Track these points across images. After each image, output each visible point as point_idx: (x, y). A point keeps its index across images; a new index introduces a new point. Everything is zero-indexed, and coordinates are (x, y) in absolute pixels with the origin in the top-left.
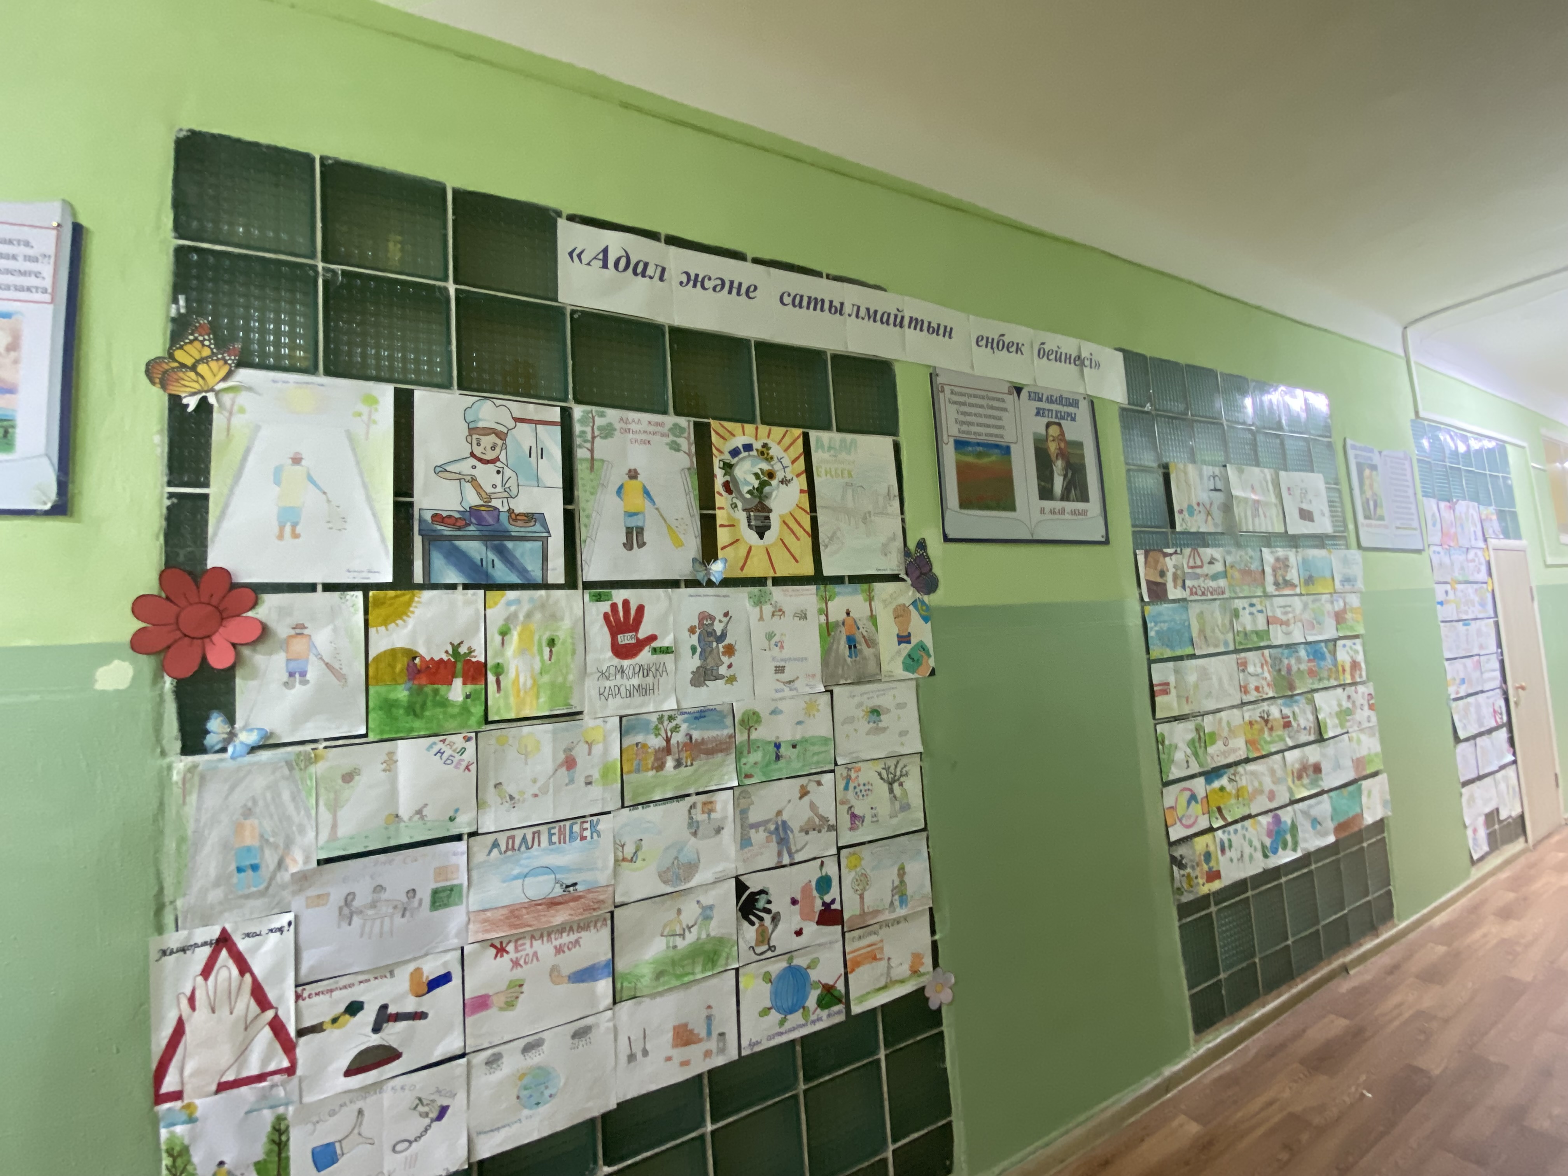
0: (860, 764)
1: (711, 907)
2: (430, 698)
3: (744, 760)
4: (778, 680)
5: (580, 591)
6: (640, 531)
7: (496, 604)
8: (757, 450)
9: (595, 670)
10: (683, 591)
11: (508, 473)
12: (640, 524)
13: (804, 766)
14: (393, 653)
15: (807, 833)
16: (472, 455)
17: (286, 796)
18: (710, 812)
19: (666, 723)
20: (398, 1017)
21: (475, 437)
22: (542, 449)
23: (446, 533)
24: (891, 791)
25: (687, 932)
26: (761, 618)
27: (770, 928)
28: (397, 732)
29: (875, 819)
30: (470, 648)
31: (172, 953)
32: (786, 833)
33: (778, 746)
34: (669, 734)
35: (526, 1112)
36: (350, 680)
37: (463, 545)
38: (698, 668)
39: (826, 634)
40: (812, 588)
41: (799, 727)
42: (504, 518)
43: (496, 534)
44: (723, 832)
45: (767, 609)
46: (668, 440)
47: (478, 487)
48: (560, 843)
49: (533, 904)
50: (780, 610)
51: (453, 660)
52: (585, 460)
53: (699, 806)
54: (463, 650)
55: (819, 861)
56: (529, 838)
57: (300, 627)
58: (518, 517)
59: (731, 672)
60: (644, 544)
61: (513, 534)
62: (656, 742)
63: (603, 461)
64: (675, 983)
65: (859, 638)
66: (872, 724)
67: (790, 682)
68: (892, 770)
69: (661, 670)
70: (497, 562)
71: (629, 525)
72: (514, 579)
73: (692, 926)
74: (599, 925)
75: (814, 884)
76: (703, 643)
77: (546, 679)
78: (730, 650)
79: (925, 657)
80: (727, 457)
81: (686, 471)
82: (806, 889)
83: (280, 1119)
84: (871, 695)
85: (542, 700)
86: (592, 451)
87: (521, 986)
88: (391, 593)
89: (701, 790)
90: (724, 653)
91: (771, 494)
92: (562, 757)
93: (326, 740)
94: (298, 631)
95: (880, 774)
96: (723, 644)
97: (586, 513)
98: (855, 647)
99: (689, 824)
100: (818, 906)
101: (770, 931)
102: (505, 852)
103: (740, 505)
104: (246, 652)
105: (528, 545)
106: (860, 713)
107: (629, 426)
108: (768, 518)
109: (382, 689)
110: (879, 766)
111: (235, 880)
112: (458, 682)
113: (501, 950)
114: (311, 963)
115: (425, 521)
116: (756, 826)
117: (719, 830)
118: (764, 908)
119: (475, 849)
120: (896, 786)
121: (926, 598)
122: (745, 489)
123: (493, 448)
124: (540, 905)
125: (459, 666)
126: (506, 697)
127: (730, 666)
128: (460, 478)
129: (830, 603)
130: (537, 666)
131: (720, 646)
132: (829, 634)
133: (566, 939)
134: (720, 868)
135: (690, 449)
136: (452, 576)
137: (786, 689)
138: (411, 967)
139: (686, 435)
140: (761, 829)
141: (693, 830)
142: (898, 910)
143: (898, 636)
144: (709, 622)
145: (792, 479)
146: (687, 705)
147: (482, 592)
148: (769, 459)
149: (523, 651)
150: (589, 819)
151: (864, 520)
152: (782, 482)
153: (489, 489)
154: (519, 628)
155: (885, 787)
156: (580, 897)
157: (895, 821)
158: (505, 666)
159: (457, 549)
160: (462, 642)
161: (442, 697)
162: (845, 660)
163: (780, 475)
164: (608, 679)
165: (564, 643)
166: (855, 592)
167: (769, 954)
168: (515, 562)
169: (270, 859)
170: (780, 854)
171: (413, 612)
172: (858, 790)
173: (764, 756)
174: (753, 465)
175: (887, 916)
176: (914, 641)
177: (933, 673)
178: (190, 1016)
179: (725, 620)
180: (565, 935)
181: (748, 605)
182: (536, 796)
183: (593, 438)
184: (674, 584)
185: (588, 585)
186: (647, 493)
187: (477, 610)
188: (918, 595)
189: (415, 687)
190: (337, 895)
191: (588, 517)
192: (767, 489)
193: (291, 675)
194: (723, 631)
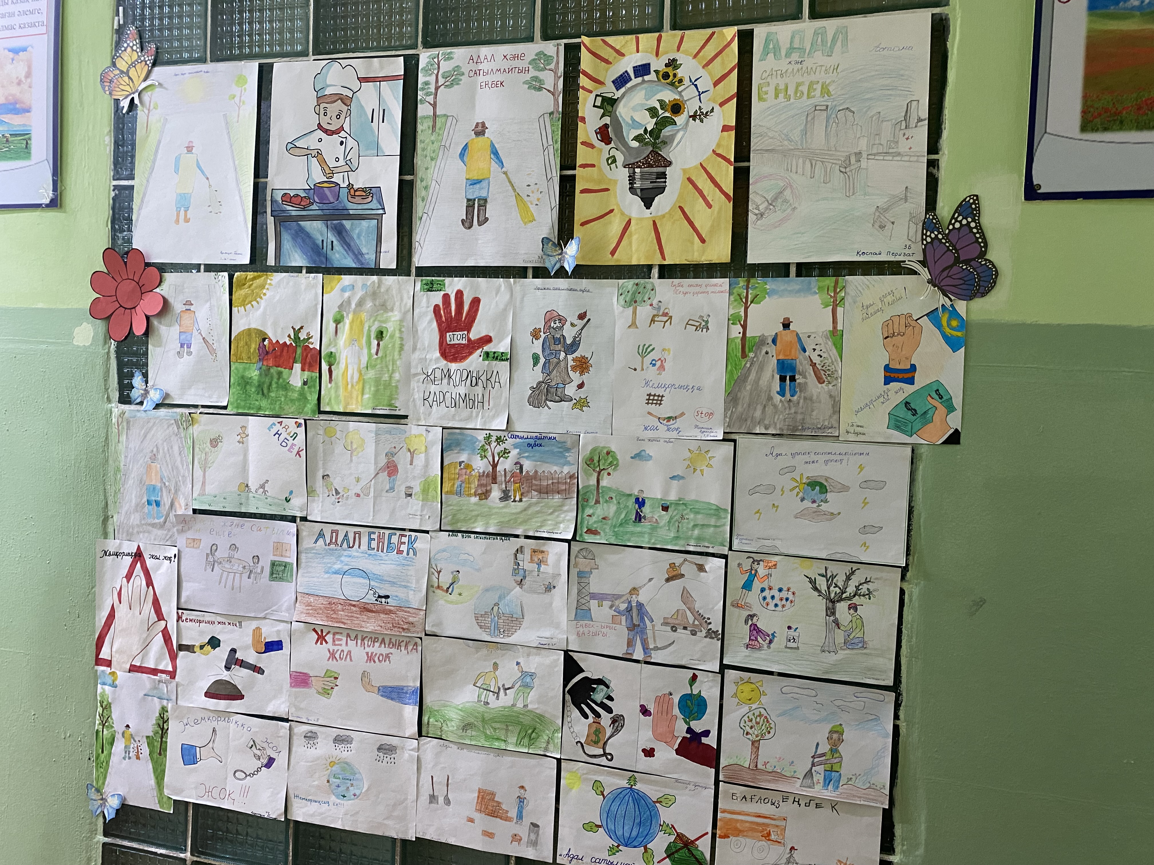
0: (777, 558)
1: (532, 675)
2: (275, 380)
3: (588, 511)
4: (649, 413)
5: (412, 278)
6: (483, 202)
7: (332, 289)
8: (657, 72)
9: (419, 370)
10: (531, 282)
11: (351, 143)
12: (484, 194)
13: (677, 538)
14: (249, 332)
15: (674, 629)
16: (320, 127)
17: (176, 448)
18: (540, 563)
19: (494, 444)
20: (242, 664)
21: (323, 105)
22: (384, 110)
23: (294, 213)
24: (831, 611)
25: (502, 691)
26: (633, 324)
27: (609, 731)
28: (249, 408)
29: (792, 644)
30: (308, 334)
31: (110, 555)
32: (642, 619)
33: (641, 503)
34: (496, 459)
35: (333, 798)
36: (219, 354)
37: (306, 225)
38: (539, 383)
39: (739, 354)
40: (724, 283)
41: (675, 482)
42: (344, 193)
43: (337, 212)
44: (553, 591)
45: (644, 312)
46: (528, 77)
47: (323, 162)
48: (378, 551)
49: (348, 603)
50: (665, 314)
51: (294, 345)
52: (427, 117)
53: (527, 552)
54: (303, 336)
55: (690, 673)
56: (351, 536)
57: (189, 303)
58: (357, 193)
59: (582, 393)
60: (487, 220)
61: (351, 212)
62: (480, 465)
63: (446, 116)
64: (482, 742)
65: (802, 364)
66: (807, 503)
67: (669, 419)
68: (840, 580)
69: (493, 380)
70: (335, 243)
71: (471, 197)
72: (350, 262)
73: (509, 688)
74: (410, 648)
75: (676, 699)
76: (547, 352)
77: (371, 374)
78: (583, 365)
79: (942, 410)
80: (609, 90)
81: (547, 116)
82: (664, 700)
83: (164, 710)
84: (815, 458)
85: (366, 396)
86: (434, 105)
87: (336, 678)
88: (250, 275)
89: (531, 534)
90: (574, 368)
91: (672, 137)
92: (383, 461)
93: (203, 406)
94: (188, 307)
95: (813, 582)
96: (574, 355)
97: (424, 184)
98: (793, 379)
99: (515, 569)
100: (681, 730)
101: (608, 735)
102: (329, 544)
103: (620, 158)
104: (155, 322)
105: (365, 223)
106: (786, 481)
107: (481, 67)
108: (663, 175)
109: (241, 367)
110: (815, 570)
111: (146, 510)
112: (297, 366)
113: (321, 638)
114: (188, 593)
115: (276, 201)
116: (600, 597)
117: (549, 588)
118: (602, 702)
119: (304, 534)
120: (842, 607)
121: (961, 306)
122: (630, 134)
123: (338, 117)
124: (354, 606)
125: (299, 351)
126: (337, 388)
127: (581, 386)
128: (308, 153)
129: (752, 308)
130: (364, 359)
131: (570, 357)
132: (744, 355)
133: (377, 649)
134: (547, 633)
135: (555, 85)
136: (298, 259)
137: (662, 428)
138: (254, 624)
139: (552, 66)
140: (607, 604)
141: (519, 579)
142: (818, 787)
143: (887, 368)
144: (558, 324)
145: (712, 110)
146: (521, 426)
147: (320, 275)
148: (675, 83)
149: (352, 341)
150: (408, 533)
151: (845, 167)
152: (694, 117)
153: (332, 164)
154: (351, 316)
155: (821, 604)
156: (391, 612)
157: (832, 658)
158: (337, 355)
159: (302, 230)
160: (302, 328)
161: (284, 380)
162: (770, 398)
163: (692, 107)
164: (433, 382)
165: (392, 336)
166: (808, 290)
167: (603, 761)
168: (352, 244)
169: (166, 501)
170: (630, 643)
171: (265, 294)
172: (766, 593)
173: (618, 512)
174: (648, 98)
175: (796, 788)
176: (921, 380)
177: (954, 438)
178: (118, 606)
179: (580, 323)
180: (377, 644)
181: (616, 304)
182: (358, 495)
183: (437, 88)
184: (520, 272)
185: (422, 272)
186: (495, 153)
187: (316, 294)
188: (943, 300)
189: (264, 368)
190: (206, 543)
191: (426, 188)
192: (667, 131)
193: (182, 346)
194: (575, 338)
